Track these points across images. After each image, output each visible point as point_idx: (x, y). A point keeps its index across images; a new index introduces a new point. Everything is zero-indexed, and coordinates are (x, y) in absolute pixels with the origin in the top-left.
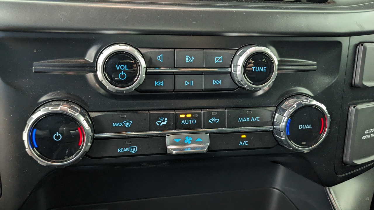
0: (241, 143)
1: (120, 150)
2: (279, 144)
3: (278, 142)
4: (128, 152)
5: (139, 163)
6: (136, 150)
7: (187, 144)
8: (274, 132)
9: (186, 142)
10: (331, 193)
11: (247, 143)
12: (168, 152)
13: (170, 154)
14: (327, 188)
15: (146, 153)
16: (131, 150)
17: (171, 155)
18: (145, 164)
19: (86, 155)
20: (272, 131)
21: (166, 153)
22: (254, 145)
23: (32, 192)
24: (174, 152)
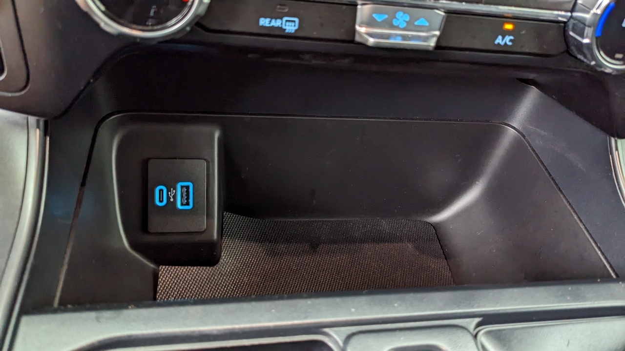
0: (499, 40)
1: (264, 22)
2: (568, 52)
3: (568, 46)
4: (280, 29)
5: (296, 54)
6: (295, 26)
7: (397, 28)
8: (568, 26)
9: (395, 23)
10: (617, 149)
11: (511, 40)
12: (358, 39)
13: (360, 44)
14: (613, 140)
15: (315, 34)
16: (285, 25)
17: (363, 45)
18: (307, 57)
19: (198, 23)
20: (565, 23)
21: (352, 41)
22: (522, 47)
23: (89, 83)
24: (371, 41)
